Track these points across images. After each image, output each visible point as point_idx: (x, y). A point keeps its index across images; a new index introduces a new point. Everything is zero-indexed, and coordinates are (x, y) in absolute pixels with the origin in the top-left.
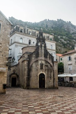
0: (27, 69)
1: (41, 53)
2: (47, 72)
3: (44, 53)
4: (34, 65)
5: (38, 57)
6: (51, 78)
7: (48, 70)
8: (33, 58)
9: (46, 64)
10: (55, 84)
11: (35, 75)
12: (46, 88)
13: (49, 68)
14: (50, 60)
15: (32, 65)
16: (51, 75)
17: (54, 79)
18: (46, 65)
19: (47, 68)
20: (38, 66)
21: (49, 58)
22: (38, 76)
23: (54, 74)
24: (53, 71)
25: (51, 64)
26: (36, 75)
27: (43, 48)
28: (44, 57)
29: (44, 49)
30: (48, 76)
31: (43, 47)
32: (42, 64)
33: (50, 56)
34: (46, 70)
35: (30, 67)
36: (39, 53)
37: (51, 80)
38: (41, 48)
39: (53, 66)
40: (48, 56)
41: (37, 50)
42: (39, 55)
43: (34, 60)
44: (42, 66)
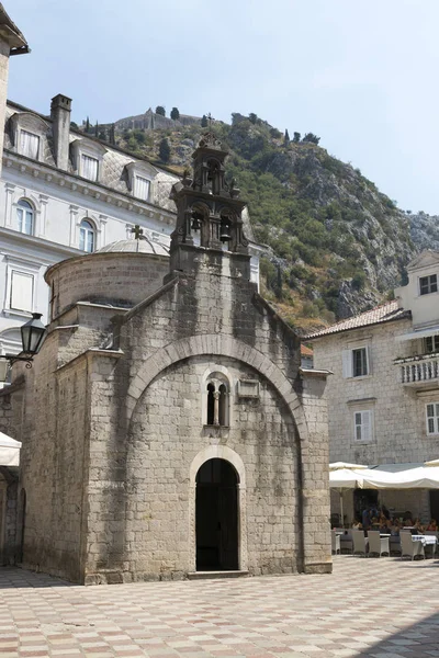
0: (108, 427)
1: (213, 303)
2: (251, 450)
3: (236, 306)
4: (160, 394)
5: (193, 333)
6: (279, 492)
7: (261, 435)
8: (155, 343)
9: (245, 391)
10: (308, 539)
11: (170, 473)
12: (243, 568)
13: (269, 420)
14: (274, 360)
15: (144, 393)
16: (279, 472)
17: (301, 502)
18: (247, 399)
19: (251, 417)
20: (187, 402)
21: (265, 348)
22: (193, 478)
23: (299, 465)
24: (298, 440)
25: (285, 387)
26: (177, 473)
27: (226, 271)
28: (236, 334)
29: (234, 279)
30: (259, 480)
31: (226, 262)
32: (222, 388)
33: (273, 334)
34: (244, 435)
35: (131, 404)
36: (195, 302)
37: (281, 513)
38: (210, 264)
39: (297, 403)
40: (264, 331)
41: (185, 282)
42: (195, 321)
43: (157, 356)
44: (217, 403)
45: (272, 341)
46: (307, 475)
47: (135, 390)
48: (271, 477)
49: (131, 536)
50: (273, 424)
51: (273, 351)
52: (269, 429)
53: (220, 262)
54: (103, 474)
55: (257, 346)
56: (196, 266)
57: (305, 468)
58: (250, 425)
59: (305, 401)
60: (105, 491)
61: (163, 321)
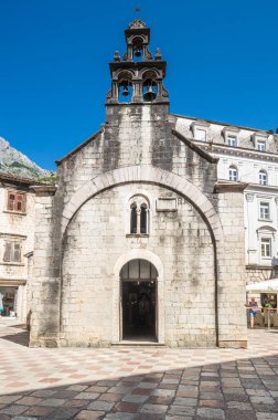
0: (47, 240)
1: (134, 143)
2: (169, 251)
3: (155, 142)
4: (89, 214)
5: (116, 166)
6: (195, 282)
7: (178, 240)
8: (83, 178)
9: (163, 205)
11: (98, 271)
12: (161, 341)
13: (186, 227)
14: (191, 180)
15: (75, 214)
16: (196, 268)
17: (218, 291)
18: (165, 212)
19: (169, 226)
20: (112, 219)
21: (183, 171)
23: (216, 261)
24: (214, 241)
25: (202, 201)
26: (103, 271)
27: (146, 117)
28: (154, 163)
29: (153, 122)
30: (176, 275)
31: (146, 110)
33: (190, 158)
34: (162, 240)
35: (65, 223)
36: (118, 144)
37: (198, 299)
38: (133, 113)
39: (212, 212)
40: (180, 158)
41: (110, 131)
42: (118, 158)
43: (86, 187)
44: (139, 218)
45: (190, 165)
46: (222, 269)
47: (68, 213)
48: (188, 271)
49: (66, 315)
50: (190, 231)
51: (190, 173)
52: (186, 234)
53: (140, 111)
54: (43, 272)
55: (175, 170)
56: (119, 117)
57: (220, 263)
58: (168, 233)
59: (220, 210)
60: (44, 284)
61: (92, 162)
